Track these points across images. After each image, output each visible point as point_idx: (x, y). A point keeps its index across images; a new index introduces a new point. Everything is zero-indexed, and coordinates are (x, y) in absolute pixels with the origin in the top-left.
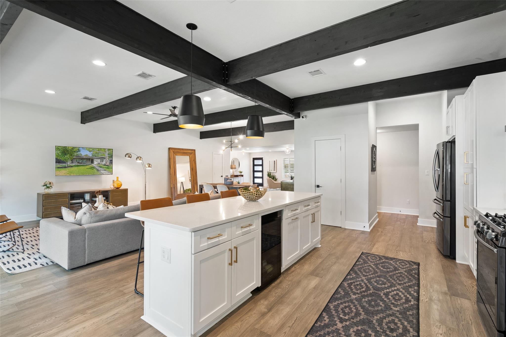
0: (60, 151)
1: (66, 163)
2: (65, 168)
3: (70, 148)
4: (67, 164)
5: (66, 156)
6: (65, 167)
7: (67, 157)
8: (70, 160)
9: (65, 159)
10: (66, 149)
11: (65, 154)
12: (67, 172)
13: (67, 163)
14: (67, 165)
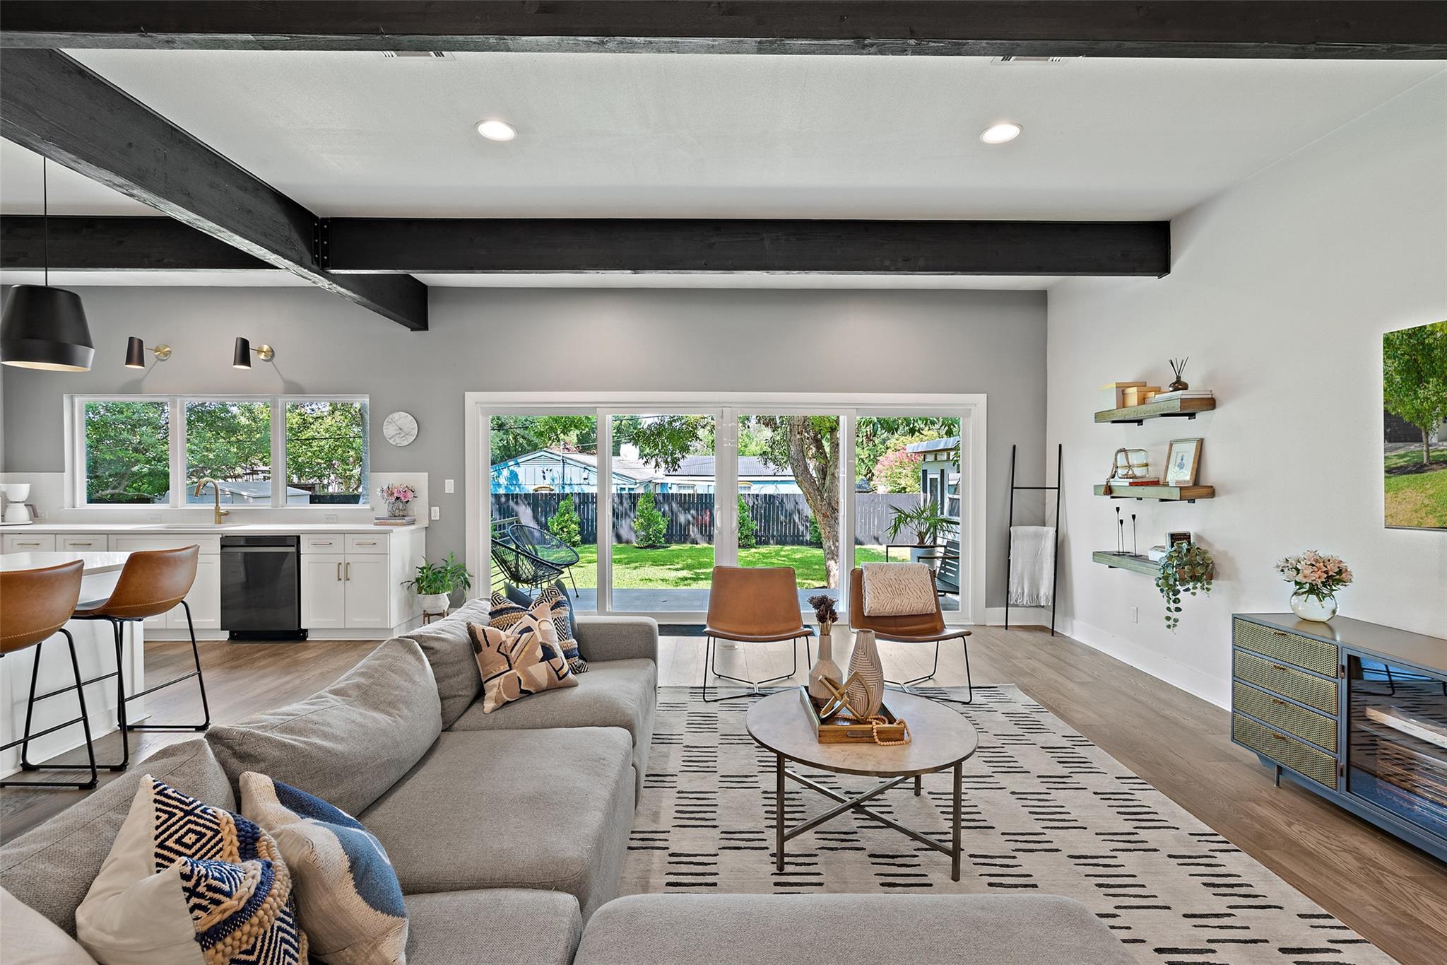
0: (1394, 358)
1: (1422, 441)
2: (1416, 472)
3: (1439, 335)
4: (1428, 445)
5: (1421, 393)
6: (1419, 468)
7: (1426, 399)
8: (1441, 418)
9: (1418, 412)
10: (1423, 344)
11: (1421, 380)
12: (1426, 502)
13: (1427, 434)
14: (1428, 451)
